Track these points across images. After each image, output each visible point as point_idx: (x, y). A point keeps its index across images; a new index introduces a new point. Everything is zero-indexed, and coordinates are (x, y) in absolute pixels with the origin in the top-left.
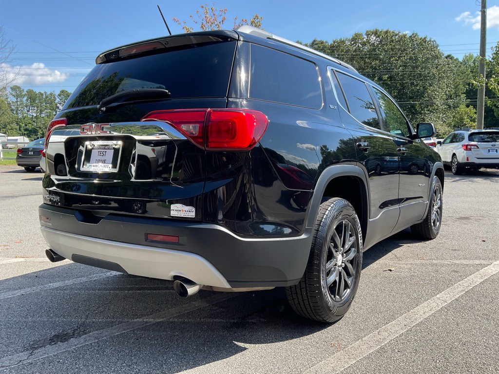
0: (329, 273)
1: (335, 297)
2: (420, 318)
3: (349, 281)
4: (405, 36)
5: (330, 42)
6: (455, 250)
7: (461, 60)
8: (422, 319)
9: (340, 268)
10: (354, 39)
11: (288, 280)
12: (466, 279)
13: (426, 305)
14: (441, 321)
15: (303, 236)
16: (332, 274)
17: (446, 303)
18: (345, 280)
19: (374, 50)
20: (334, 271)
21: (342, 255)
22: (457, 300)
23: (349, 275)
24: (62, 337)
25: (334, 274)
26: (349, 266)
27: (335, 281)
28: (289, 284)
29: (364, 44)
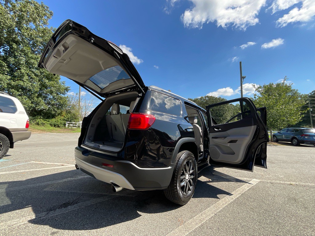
0: (182, 181)
1: (183, 193)
2: (221, 207)
3: (191, 188)
4: (217, 98)
5: (194, 99)
6: (236, 172)
7: (235, 105)
8: (222, 208)
9: (187, 181)
10: (201, 99)
11: (162, 187)
12: (241, 187)
13: (224, 200)
14: (231, 210)
15: (170, 168)
16: (183, 182)
17: (233, 200)
18: (189, 186)
19: (207, 102)
20: (184, 181)
21: (189, 175)
22: (238, 198)
23: (191, 185)
24: (65, 205)
25: (184, 182)
26: (191, 181)
27: (184, 186)
28: (162, 189)
29: (204, 100)
